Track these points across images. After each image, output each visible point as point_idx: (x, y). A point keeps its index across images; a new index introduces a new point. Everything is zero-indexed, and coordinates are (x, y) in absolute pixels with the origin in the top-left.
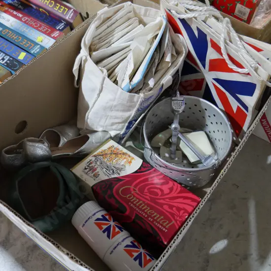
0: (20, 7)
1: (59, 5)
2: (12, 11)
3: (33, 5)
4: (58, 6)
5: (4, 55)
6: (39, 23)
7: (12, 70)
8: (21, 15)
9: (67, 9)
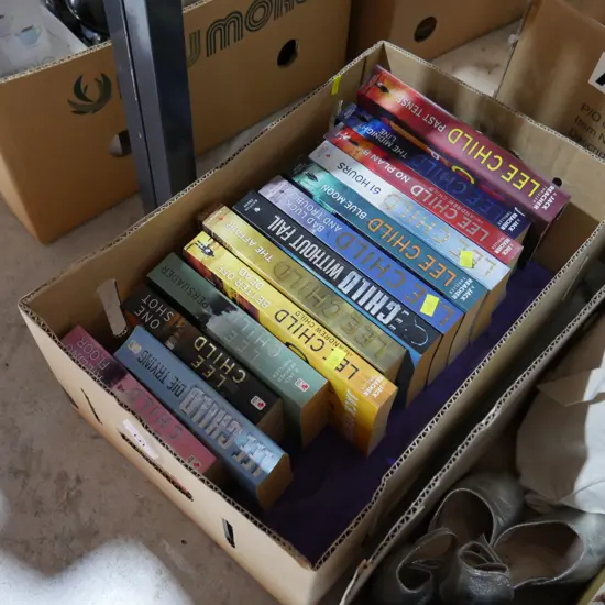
0: (397, 149)
1: (516, 170)
2: (381, 162)
3: (433, 153)
4: (512, 171)
5: (386, 298)
6: (456, 208)
7: (415, 347)
8: (405, 178)
9: (538, 185)
